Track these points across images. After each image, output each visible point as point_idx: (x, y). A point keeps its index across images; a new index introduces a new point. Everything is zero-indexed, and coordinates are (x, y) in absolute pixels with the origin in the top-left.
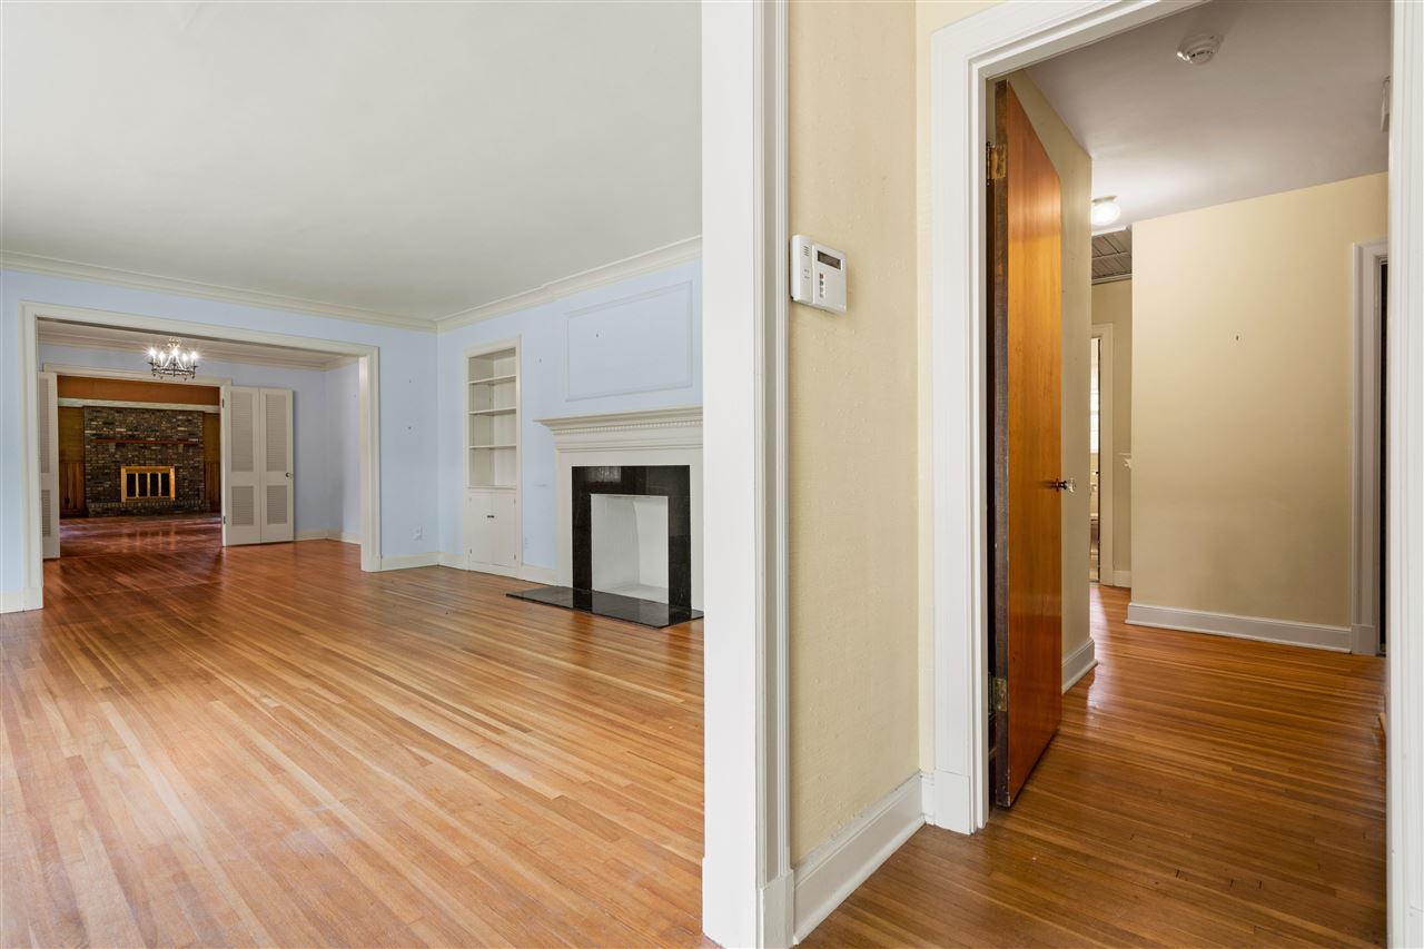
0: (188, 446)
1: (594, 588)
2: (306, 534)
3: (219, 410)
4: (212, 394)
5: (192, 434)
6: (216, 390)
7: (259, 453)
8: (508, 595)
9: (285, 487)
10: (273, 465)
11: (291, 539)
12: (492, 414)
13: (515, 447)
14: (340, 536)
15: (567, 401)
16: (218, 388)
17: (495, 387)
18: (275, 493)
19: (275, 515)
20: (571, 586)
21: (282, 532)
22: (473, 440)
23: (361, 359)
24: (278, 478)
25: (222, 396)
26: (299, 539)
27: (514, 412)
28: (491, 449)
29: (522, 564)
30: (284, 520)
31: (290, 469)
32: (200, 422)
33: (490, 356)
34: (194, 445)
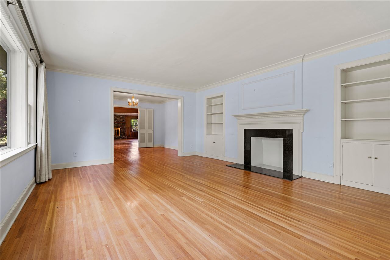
0: (123, 123)
1: (251, 165)
2: (156, 145)
3: (138, 114)
4: (136, 111)
5: (123, 121)
6: (137, 109)
7: (146, 125)
8: (227, 166)
9: (151, 133)
10: (149, 128)
11: (153, 146)
12: (212, 114)
13: (223, 123)
14: (164, 146)
15: (243, 110)
16: (138, 109)
17: (213, 107)
18: (150, 135)
19: (150, 141)
20: (243, 164)
21: (151, 145)
22: (207, 122)
23: (179, 100)
24: (150, 131)
25: (139, 111)
26: (154, 146)
27: (222, 113)
28: (211, 124)
29: (225, 156)
30: (151, 142)
31: (153, 129)
32: (125, 117)
33: (211, 98)
34: (124, 123)
